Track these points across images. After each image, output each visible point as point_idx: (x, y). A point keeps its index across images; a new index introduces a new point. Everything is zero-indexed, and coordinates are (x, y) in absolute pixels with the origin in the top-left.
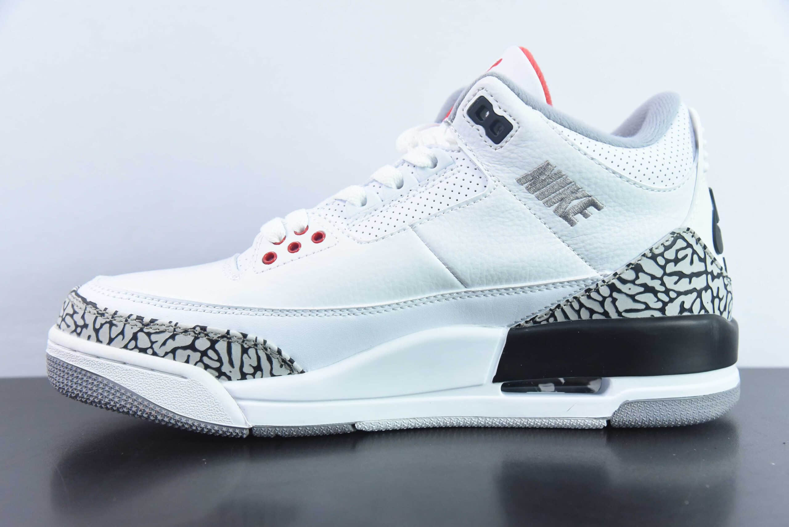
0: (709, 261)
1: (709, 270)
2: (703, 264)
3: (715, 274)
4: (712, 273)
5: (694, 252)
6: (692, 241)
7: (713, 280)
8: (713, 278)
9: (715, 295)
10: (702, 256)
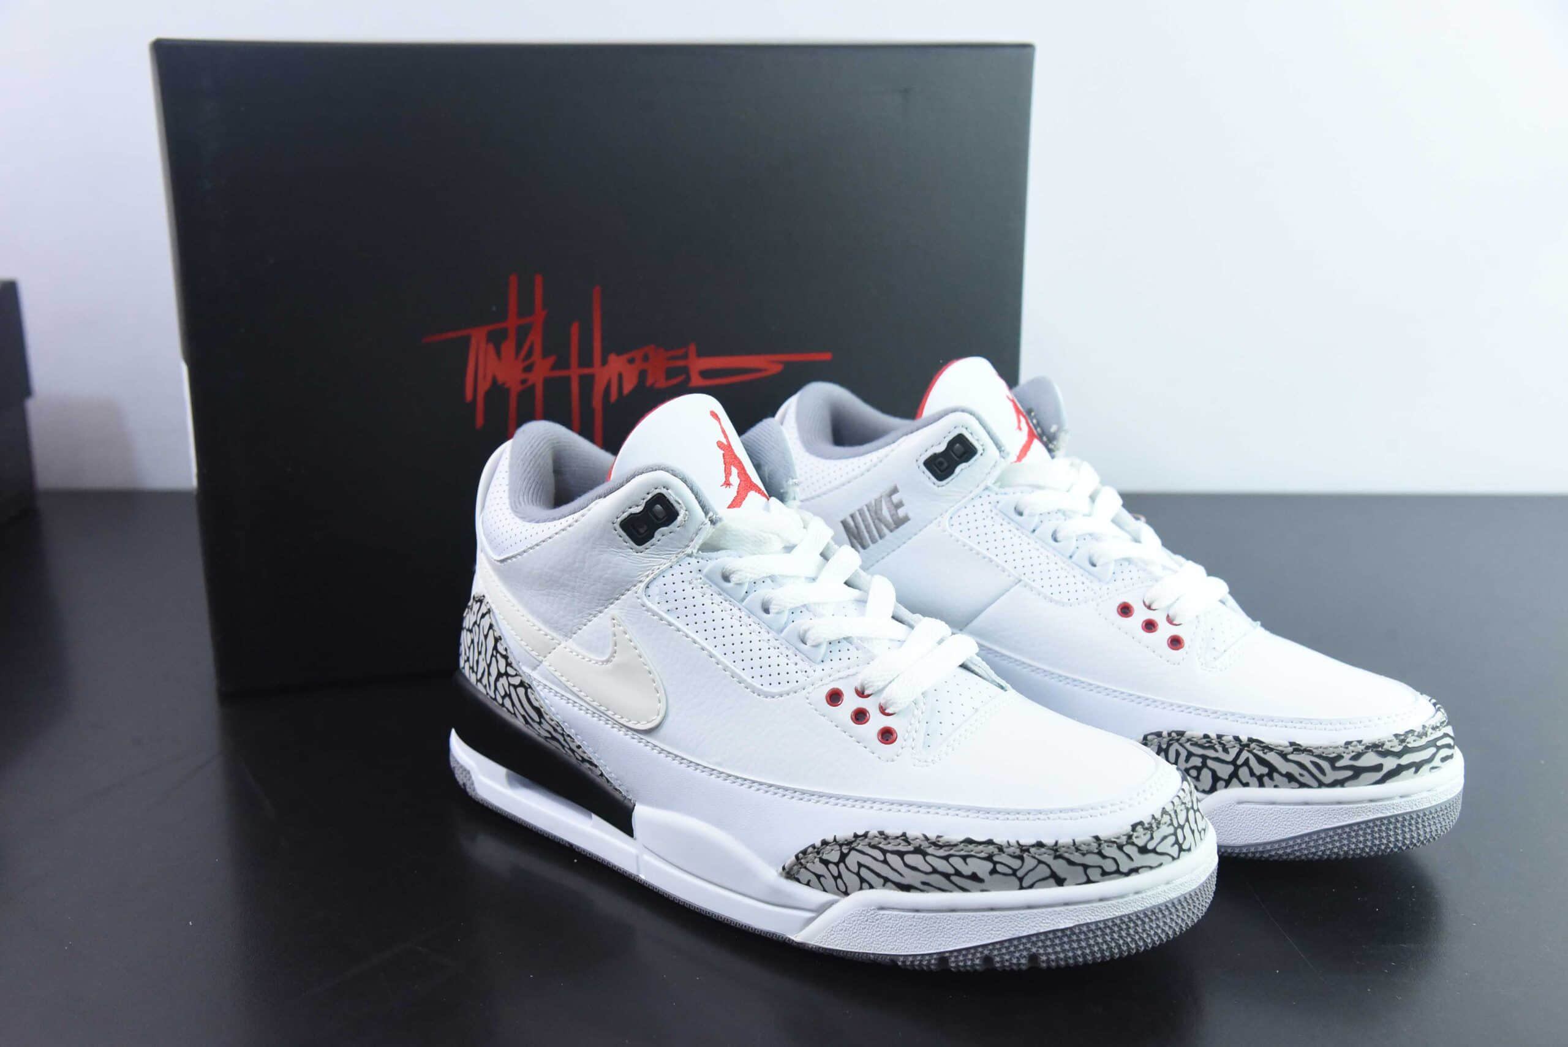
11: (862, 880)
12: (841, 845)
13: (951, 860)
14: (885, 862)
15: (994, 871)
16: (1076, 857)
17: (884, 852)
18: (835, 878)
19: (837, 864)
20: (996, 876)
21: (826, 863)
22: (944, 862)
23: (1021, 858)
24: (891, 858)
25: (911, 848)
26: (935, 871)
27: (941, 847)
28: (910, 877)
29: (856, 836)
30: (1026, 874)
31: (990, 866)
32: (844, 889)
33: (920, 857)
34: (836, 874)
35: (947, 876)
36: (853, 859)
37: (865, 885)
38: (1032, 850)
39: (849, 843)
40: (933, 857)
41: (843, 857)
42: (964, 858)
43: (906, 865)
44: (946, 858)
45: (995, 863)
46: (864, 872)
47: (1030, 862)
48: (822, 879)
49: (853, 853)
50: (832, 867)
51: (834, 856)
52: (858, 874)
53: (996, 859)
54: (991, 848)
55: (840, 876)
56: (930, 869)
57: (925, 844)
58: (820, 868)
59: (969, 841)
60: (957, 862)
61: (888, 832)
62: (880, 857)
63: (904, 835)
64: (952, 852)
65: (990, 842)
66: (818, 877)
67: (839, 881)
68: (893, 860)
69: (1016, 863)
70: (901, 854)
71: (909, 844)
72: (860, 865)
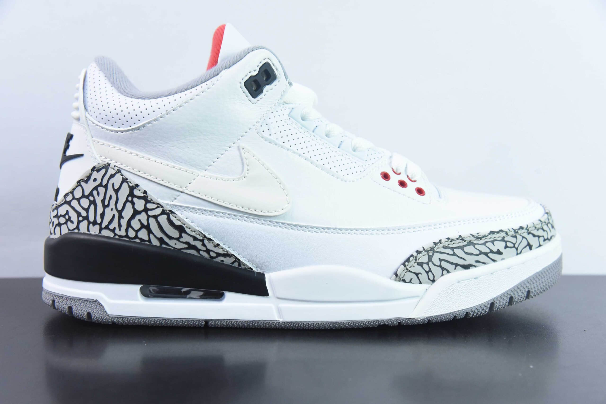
11: (443, 269)
12: (427, 251)
13: (487, 244)
14: (454, 254)
15: (506, 247)
16: (536, 233)
17: (452, 249)
18: (427, 272)
19: (427, 264)
20: (507, 249)
21: (421, 264)
22: (484, 246)
23: (516, 237)
24: (457, 251)
25: (465, 243)
26: (481, 253)
27: (481, 239)
28: (470, 260)
29: (435, 244)
30: (519, 245)
31: (503, 244)
32: (432, 278)
33: (471, 247)
34: (427, 269)
35: (486, 254)
36: (436, 258)
37: (445, 272)
38: (519, 231)
39: (432, 249)
40: (478, 245)
41: (430, 259)
42: (492, 242)
43: (466, 253)
44: (484, 244)
45: (506, 242)
46: (444, 264)
47: (519, 238)
48: (419, 275)
49: (435, 254)
50: (425, 266)
51: (425, 259)
52: (440, 266)
53: (506, 239)
54: (503, 234)
55: (430, 270)
56: (478, 252)
57: (473, 239)
58: (418, 269)
59: (492, 232)
60: (489, 245)
61: (451, 237)
62: (451, 252)
63: (460, 236)
64: (486, 240)
65: (501, 231)
66: (417, 274)
67: (430, 273)
68: (458, 252)
69: (514, 240)
70: (461, 248)
71: (465, 241)
72: (441, 260)
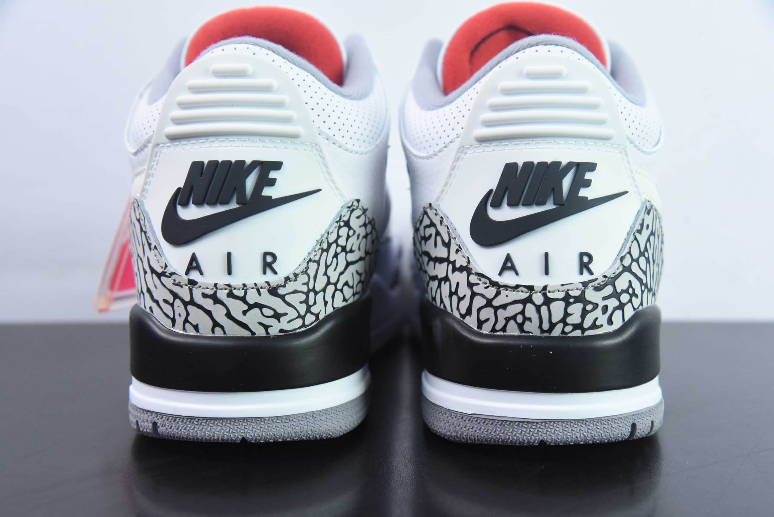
0: (453, 248)
1: (452, 259)
2: (446, 250)
3: (458, 266)
4: (454, 263)
5: (438, 233)
6: (436, 221)
7: (453, 271)
8: (454, 270)
9: (453, 290)
10: (447, 241)
